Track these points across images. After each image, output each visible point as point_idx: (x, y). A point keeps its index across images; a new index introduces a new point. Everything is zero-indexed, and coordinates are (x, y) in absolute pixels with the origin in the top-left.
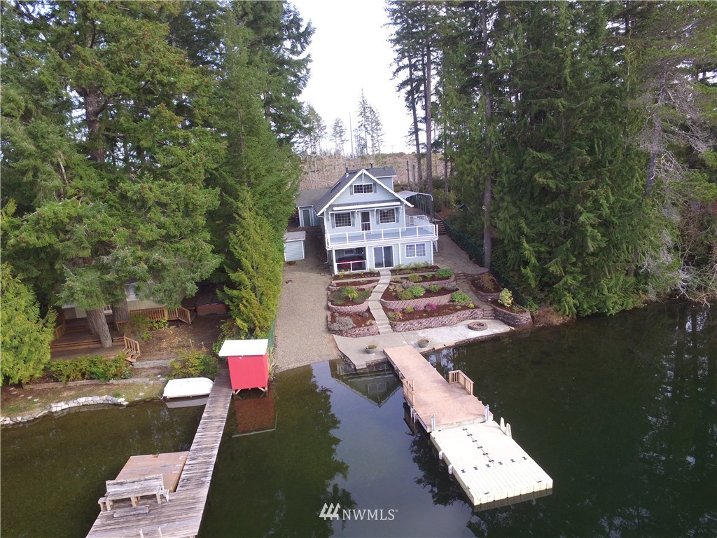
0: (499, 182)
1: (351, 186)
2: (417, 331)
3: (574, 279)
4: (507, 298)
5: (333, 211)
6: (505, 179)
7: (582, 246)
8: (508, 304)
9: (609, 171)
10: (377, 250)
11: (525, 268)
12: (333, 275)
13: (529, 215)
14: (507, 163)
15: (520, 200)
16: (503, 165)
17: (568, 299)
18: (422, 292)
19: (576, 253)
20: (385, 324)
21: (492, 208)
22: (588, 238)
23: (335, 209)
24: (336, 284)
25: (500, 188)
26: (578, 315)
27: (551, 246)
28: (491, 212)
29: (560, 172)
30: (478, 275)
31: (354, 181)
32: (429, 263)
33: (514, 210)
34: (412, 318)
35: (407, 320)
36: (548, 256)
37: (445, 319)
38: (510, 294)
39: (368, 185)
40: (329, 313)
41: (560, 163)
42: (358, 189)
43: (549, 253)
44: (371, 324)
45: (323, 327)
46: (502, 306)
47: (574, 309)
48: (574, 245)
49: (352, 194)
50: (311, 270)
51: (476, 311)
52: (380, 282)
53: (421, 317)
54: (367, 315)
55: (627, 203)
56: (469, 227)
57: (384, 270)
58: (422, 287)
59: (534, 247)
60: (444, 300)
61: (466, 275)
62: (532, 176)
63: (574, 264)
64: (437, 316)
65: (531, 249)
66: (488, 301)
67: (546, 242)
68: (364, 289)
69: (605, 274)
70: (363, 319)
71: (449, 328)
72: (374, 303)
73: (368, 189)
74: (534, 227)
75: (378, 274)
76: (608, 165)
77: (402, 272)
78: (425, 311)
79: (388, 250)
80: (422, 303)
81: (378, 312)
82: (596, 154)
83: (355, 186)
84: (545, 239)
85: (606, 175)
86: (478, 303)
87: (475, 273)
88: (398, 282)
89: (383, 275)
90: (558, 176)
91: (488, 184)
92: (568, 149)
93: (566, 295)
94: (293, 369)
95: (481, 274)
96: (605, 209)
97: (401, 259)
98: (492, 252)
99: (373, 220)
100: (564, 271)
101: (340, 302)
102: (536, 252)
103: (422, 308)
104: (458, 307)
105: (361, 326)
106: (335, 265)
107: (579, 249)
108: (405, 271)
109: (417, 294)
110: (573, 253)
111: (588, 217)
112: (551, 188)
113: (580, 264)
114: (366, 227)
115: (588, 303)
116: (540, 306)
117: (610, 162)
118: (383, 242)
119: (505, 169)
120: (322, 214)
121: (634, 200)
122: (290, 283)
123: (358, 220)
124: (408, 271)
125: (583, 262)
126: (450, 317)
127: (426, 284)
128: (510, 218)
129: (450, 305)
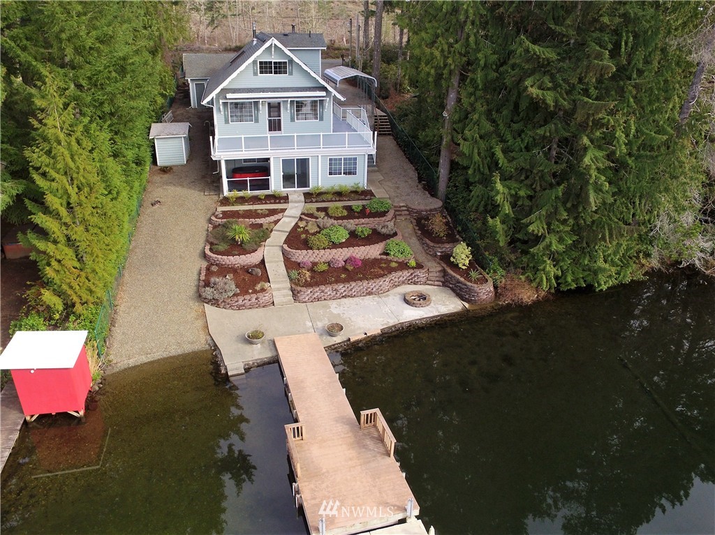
0: (472, 80)
1: (255, 62)
2: (330, 302)
3: (561, 240)
4: (463, 256)
5: (226, 99)
6: (479, 76)
7: (578, 196)
8: (464, 265)
9: (636, 86)
10: (287, 163)
11: (492, 217)
12: (221, 196)
13: (509, 137)
14: (486, 54)
15: (497, 111)
16: (480, 55)
17: (548, 268)
18: (343, 236)
19: (569, 205)
20: (284, 289)
21: (456, 117)
22: (590, 187)
23: (229, 96)
24: (224, 213)
25: (471, 90)
26: (557, 290)
27: (534, 190)
28: (454, 123)
29: (563, 80)
30: (426, 211)
31: (259, 55)
32: (360, 185)
33: (488, 126)
34: (325, 282)
35: (317, 284)
36: (527, 203)
37: (372, 284)
38: (468, 251)
39: (280, 63)
40: (205, 264)
41: (566, 64)
42: (265, 67)
43: (530, 198)
44: (263, 290)
45: (191, 290)
46: (455, 267)
47: (554, 281)
48: (567, 194)
49: (255, 74)
50: (193, 184)
51: (418, 272)
52: (286, 213)
53: (338, 281)
54: (259, 272)
55: (652, 139)
56: (421, 135)
57: (296, 193)
58: (345, 227)
59: (510, 189)
60: (373, 251)
61: (410, 211)
62: (521, 80)
63: (564, 222)
64: (361, 279)
65: (506, 191)
66: (436, 256)
67: (528, 182)
68: (261, 225)
69: (603, 238)
70: (253, 279)
71: (376, 298)
72: (272, 253)
73: (279, 68)
74: (514, 159)
75: (285, 199)
76: (635, 76)
77: (320, 198)
78: (344, 269)
79: (303, 163)
80: (341, 255)
81: (276, 268)
82: (620, 56)
83: (261, 63)
84: (527, 177)
85: (631, 92)
86: (422, 258)
87: (422, 207)
88: (311, 216)
89: (292, 202)
90: (560, 86)
91: (455, 80)
92: (582, 45)
93: (545, 261)
94: (135, 367)
95: (431, 210)
96: (620, 146)
97: (320, 178)
98: (450, 179)
99: (285, 115)
100: (549, 228)
101: (223, 247)
102: (512, 196)
103: (342, 264)
104: (394, 265)
105: (247, 293)
106: (225, 181)
107: (576, 199)
108: (324, 197)
109: (336, 241)
110: (564, 203)
111: (596, 157)
112: (547, 106)
113: (571, 221)
114: (275, 126)
115: (573, 273)
116: (508, 272)
117: (640, 72)
118: (296, 153)
119: (482, 63)
120: (212, 102)
121: (665, 137)
122: (157, 206)
123: (264, 112)
124: (329, 196)
125: (576, 218)
126: (380, 282)
127: (351, 224)
128: (481, 137)
129: (381, 259)
